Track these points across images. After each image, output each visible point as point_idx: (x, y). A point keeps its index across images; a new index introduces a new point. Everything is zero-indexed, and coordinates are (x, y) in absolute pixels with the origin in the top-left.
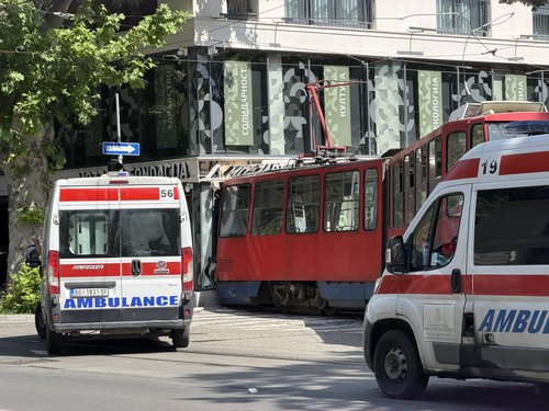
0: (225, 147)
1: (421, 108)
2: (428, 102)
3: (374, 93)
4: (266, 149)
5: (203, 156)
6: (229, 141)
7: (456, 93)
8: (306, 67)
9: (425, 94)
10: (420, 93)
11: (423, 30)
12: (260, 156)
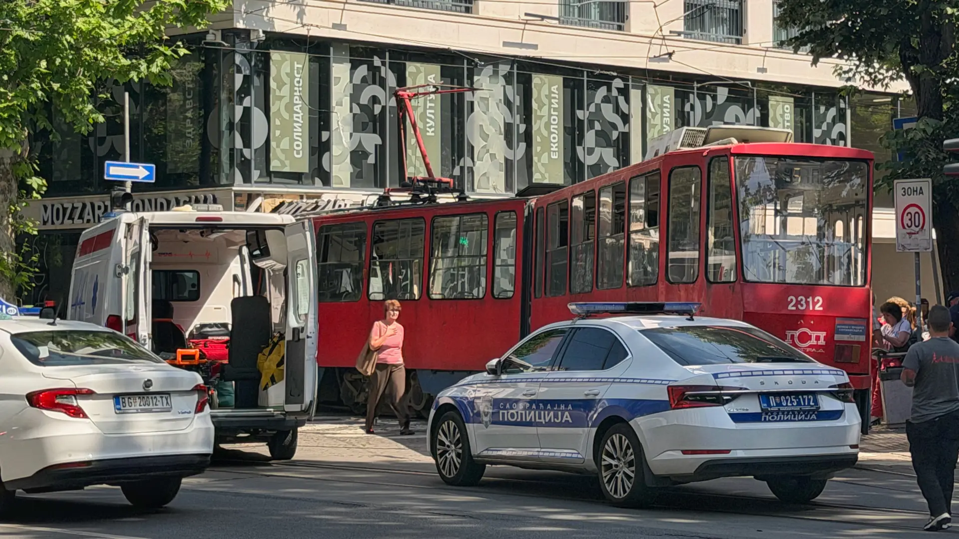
0: (269, 174)
1: (535, 127)
2: (545, 119)
3: (472, 103)
4: (326, 178)
5: (239, 186)
6: (275, 165)
7: (581, 107)
8: (384, 64)
9: (540, 108)
10: (535, 105)
11: (543, 18)
12: (317, 187)
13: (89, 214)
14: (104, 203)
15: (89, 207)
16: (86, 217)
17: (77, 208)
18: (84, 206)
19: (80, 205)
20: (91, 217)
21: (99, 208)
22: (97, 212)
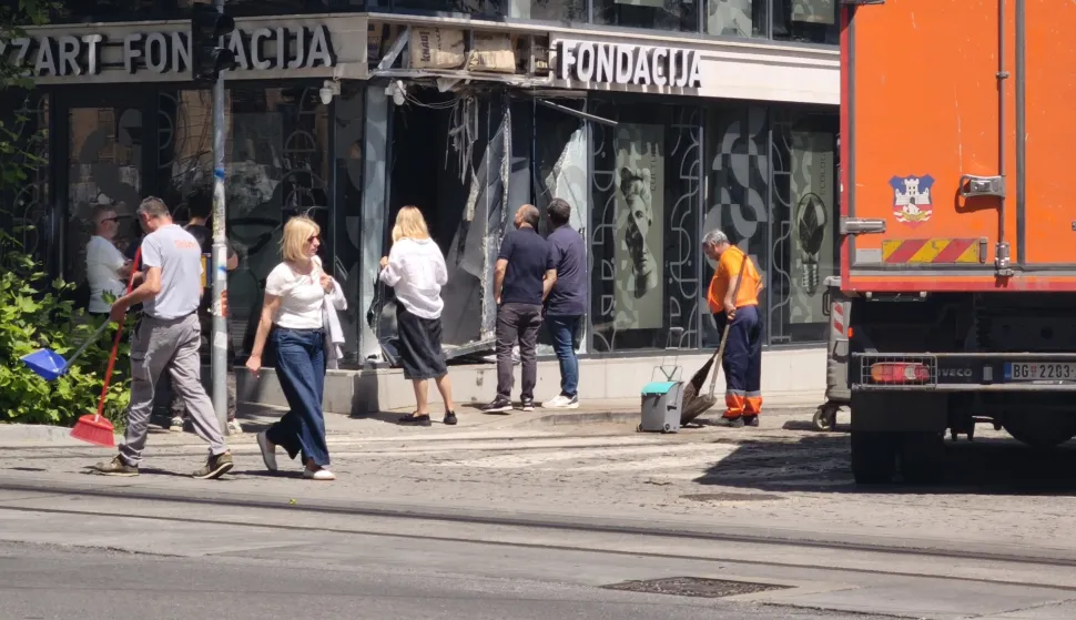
13: (45, 59)
14: (80, 39)
15: (45, 46)
16: (40, 65)
17: (20, 47)
18: (34, 45)
19: (24, 43)
20: (50, 64)
21: (69, 48)
22: (63, 55)
